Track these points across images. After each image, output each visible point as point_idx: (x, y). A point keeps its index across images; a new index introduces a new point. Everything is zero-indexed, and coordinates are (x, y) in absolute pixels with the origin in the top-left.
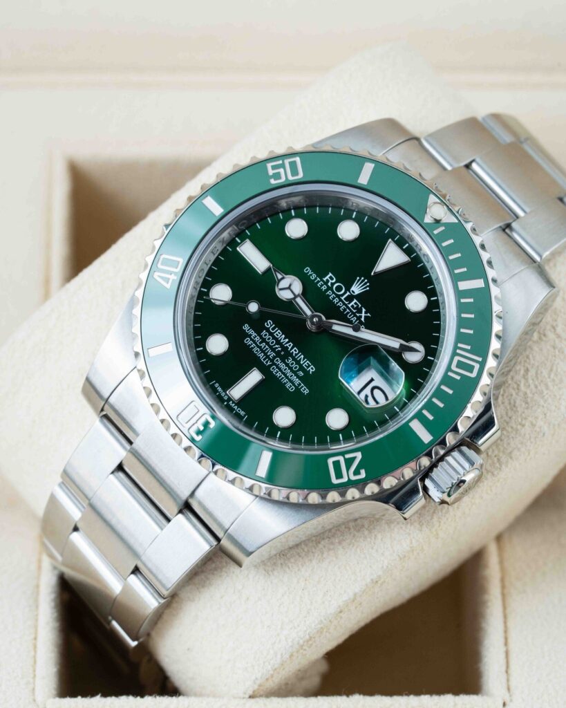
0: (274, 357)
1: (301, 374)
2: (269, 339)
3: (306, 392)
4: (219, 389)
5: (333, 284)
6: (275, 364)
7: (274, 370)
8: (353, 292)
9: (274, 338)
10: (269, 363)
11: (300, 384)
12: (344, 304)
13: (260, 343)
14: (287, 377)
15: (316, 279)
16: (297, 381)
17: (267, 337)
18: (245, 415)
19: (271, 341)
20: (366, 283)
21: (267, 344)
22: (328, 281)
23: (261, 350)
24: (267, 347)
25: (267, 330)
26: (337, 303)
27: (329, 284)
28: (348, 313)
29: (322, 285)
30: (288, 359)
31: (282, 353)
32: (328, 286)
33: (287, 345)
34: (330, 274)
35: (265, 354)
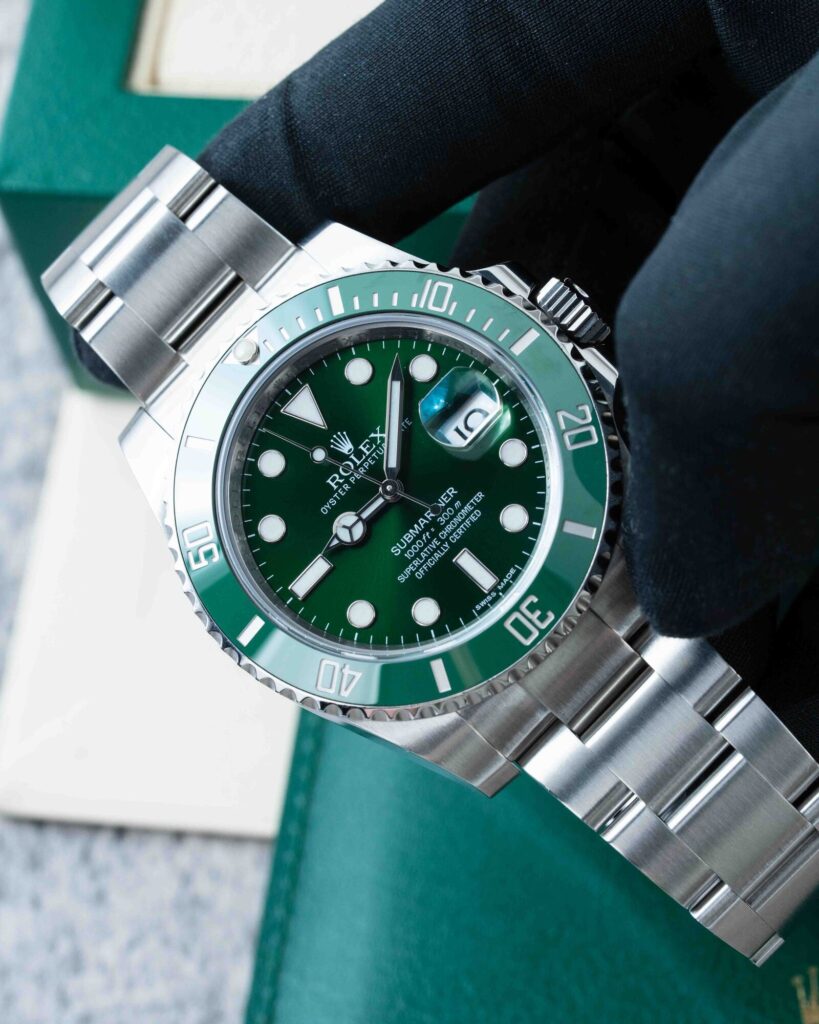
0: (439, 539)
1: (458, 504)
2: (415, 549)
3: (480, 495)
4: (483, 603)
5: (341, 477)
6: (448, 537)
7: (454, 538)
8: (349, 451)
9: (414, 542)
10: (447, 545)
11: (472, 504)
12: (366, 460)
13: (421, 559)
14: (463, 521)
15: (335, 498)
16: (468, 508)
17: (413, 551)
18: (515, 568)
19: (417, 546)
20: (338, 436)
21: (421, 550)
22: (337, 483)
23: (430, 557)
24: (426, 550)
25: (404, 551)
26: (365, 469)
27: (341, 481)
28: (377, 454)
29: (344, 490)
30: (440, 522)
31: (433, 530)
32: (344, 483)
33: (422, 525)
34: (329, 481)
35: (435, 551)
